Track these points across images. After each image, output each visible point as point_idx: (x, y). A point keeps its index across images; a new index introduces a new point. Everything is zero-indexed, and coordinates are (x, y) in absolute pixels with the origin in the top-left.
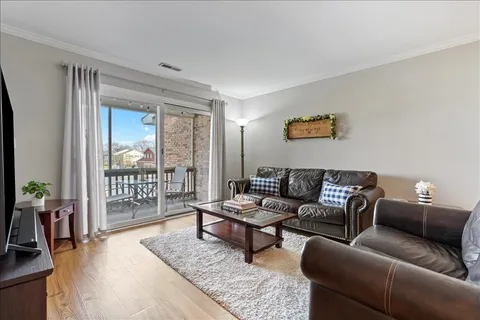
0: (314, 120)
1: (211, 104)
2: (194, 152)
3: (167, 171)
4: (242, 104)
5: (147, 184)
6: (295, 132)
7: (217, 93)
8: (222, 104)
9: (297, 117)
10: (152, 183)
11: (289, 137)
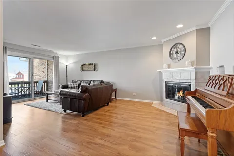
0: (89, 65)
1: (53, 57)
2: (48, 75)
3: (35, 83)
4: (67, 57)
5: (24, 87)
6: (84, 68)
7: (56, 53)
8: (58, 57)
9: (85, 63)
10: (27, 87)
11: (82, 70)
